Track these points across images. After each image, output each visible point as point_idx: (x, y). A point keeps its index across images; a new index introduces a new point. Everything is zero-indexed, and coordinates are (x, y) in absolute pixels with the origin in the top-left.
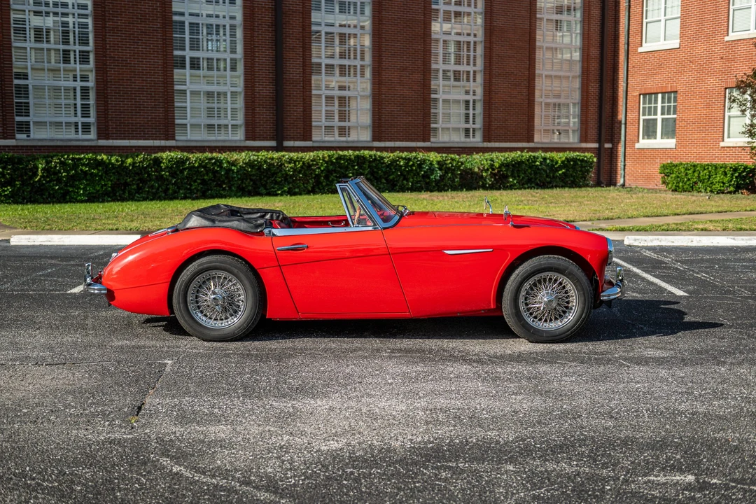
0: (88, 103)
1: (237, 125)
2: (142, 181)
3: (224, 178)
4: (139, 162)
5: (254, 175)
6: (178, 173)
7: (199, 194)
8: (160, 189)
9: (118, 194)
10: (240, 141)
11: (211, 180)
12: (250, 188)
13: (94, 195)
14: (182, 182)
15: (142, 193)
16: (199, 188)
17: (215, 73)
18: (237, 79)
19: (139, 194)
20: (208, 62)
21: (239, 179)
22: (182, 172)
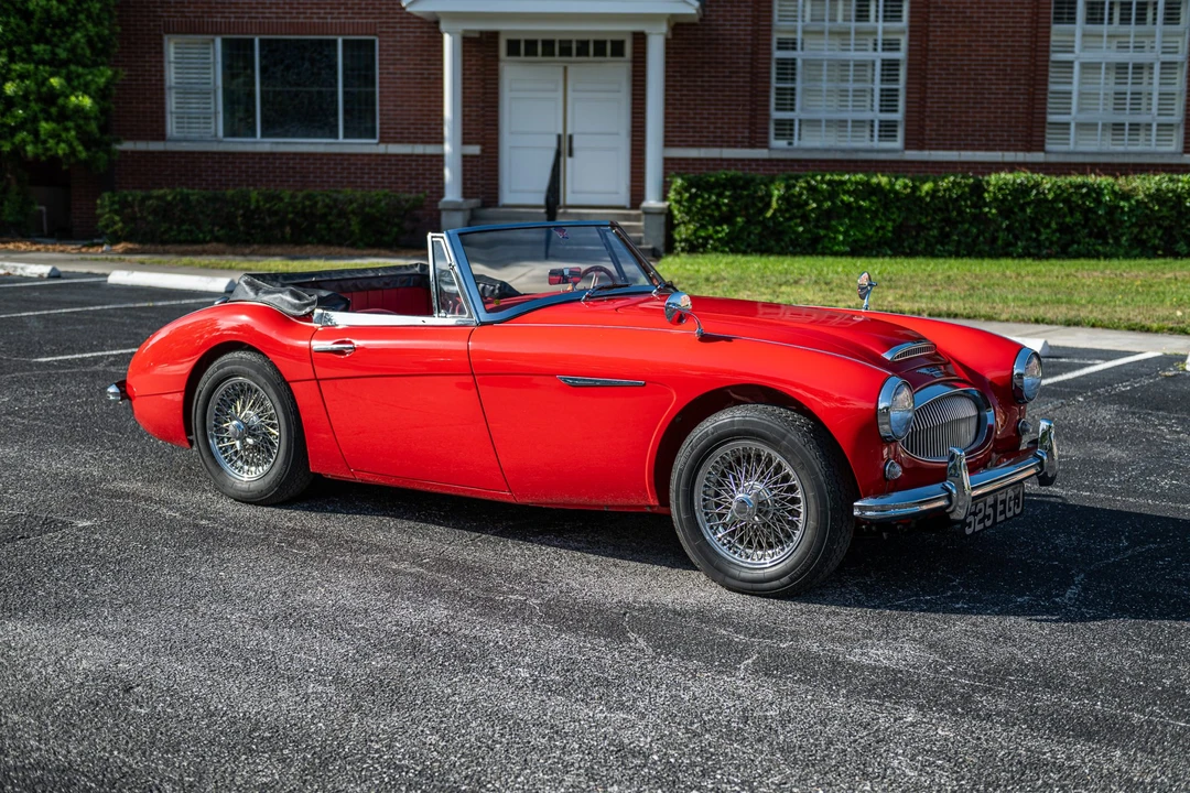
0: (894, 87)
1: (1172, 125)
2: (947, 221)
3: (1104, 221)
4: (945, 190)
5: (1163, 218)
6: (1016, 210)
7: (1055, 248)
8: (981, 238)
10: (1173, 154)
11: (1079, 224)
12: (1157, 242)
13: (864, 244)
14: (1023, 228)
15: (948, 244)
16: (1054, 239)
17: (1132, 28)
18: (1179, 39)
19: (943, 244)
20: (1122, 9)
21: (1133, 225)
22: (1023, 209)
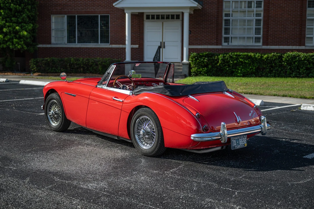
2: (272, 66)
4: (271, 57)
6: (292, 63)
7: (305, 75)
8: (282, 72)
9: (259, 73)
13: (247, 73)
14: (295, 69)
15: (272, 73)
16: (304, 72)
19: (270, 73)
22: (294, 63)
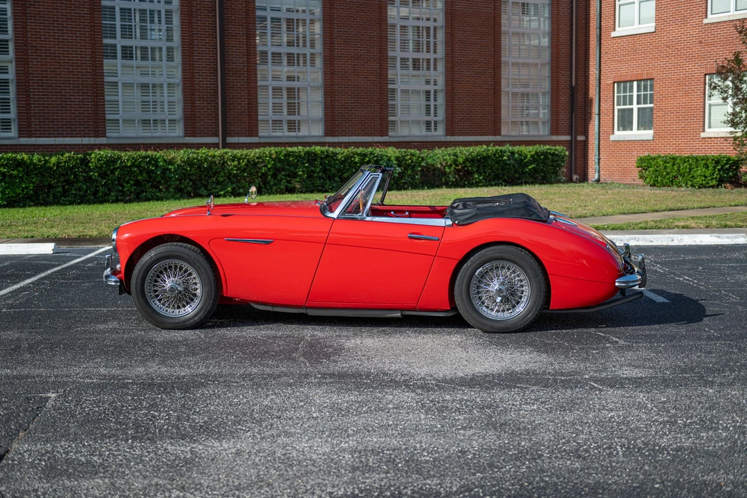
0: (7, 97)
1: (175, 120)
2: (68, 182)
3: (160, 178)
4: (65, 162)
5: (193, 174)
6: (108, 173)
7: (133, 196)
8: (89, 192)
9: (41, 198)
10: (179, 137)
11: (146, 180)
12: (190, 189)
13: (14, 199)
14: (113, 184)
15: (68, 196)
16: (132, 190)
17: (149, 63)
18: (175, 70)
19: (65, 197)
20: (141, 51)
21: (177, 179)
22: (112, 172)
